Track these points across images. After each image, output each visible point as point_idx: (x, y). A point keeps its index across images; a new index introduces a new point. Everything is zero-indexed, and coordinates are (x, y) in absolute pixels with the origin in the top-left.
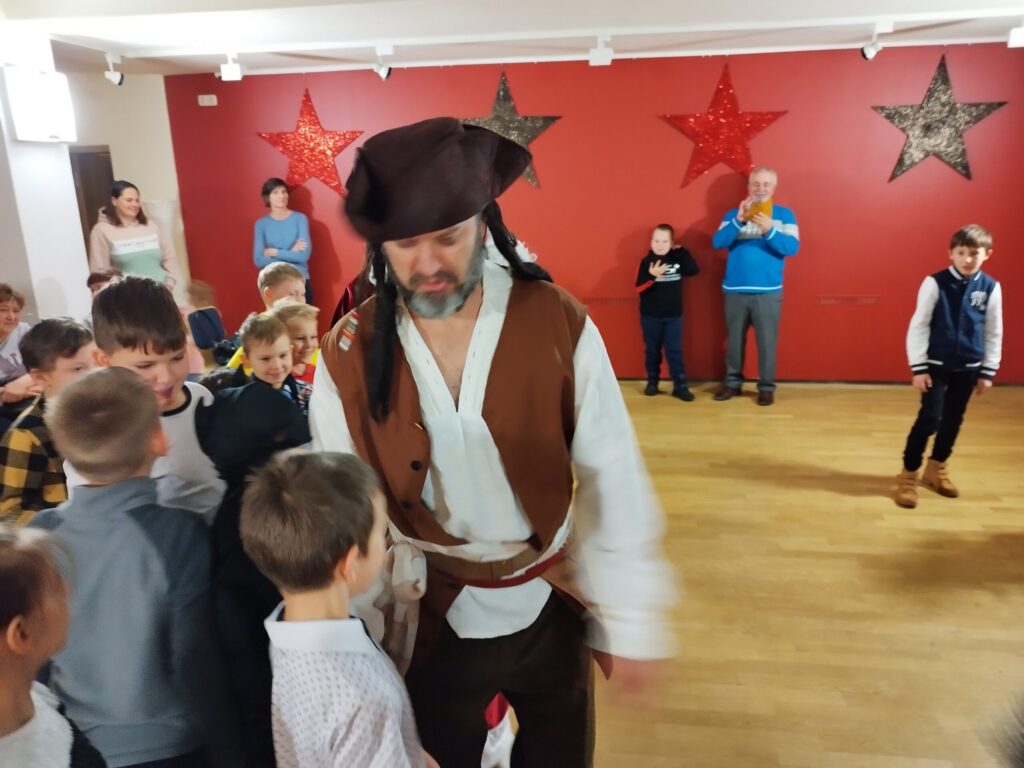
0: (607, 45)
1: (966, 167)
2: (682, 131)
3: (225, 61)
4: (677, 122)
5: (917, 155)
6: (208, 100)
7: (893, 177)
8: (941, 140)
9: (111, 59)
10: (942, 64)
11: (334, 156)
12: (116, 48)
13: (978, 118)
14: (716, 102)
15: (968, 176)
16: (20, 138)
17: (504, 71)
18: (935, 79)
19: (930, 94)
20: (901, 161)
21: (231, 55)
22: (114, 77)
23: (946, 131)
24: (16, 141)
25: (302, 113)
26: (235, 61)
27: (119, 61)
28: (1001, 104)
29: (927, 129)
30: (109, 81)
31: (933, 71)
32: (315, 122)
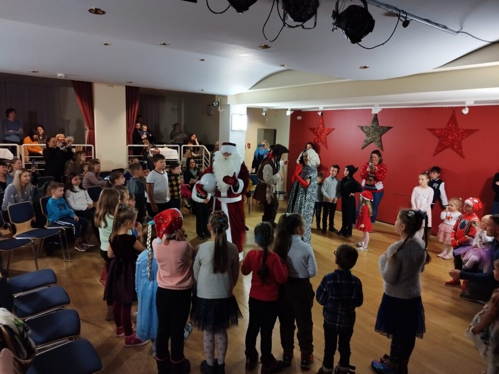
2: (434, 134)
3: (287, 110)
4: (433, 131)
6: (299, 118)
9: (264, 110)
11: (326, 136)
12: (265, 107)
24: (232, 130)
25: (320, 122)
30: (263, 115)
32: (323, 125)
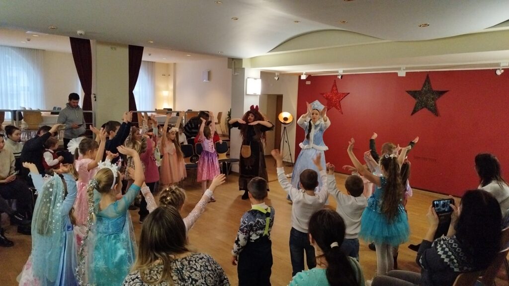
0: (404, 70)
3: (302, 74)
6: (308, 83)
9: (276, 74)
12: (277, 71)
16: (248, 93)
21: (304, 73)
22: (277, 78)
24: (246, 94)
25: (333, 87)
26: (305, 74)
27: (279, 74)
30: (275, 79)
32: (336, 90)
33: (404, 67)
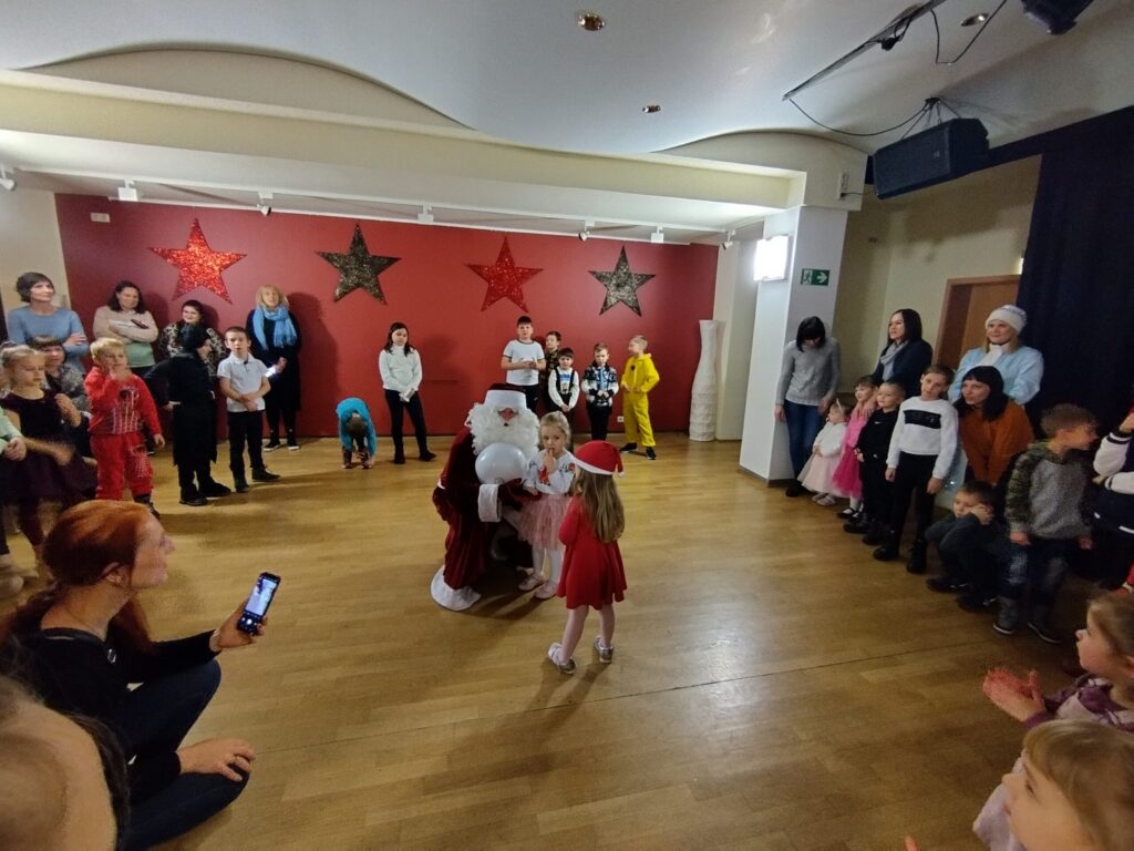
0: (429, 215)
1: (638, 309)
2: (481, 275)
4: (476, 269)
5: (613, 300)
7: (602, 312)
8: (624, 293)
9: (3, 168)
10: (623, 252)
11: (220, 271)
13: (642, 283)
14: (500, 259)
15: (640, 314)
17: (358, 223)
18: (620, 259)
19: (618, 267)
20: (605, 303)
21: (129, 180)
22: (9, 185)
23: (627, 288)
25: (192, 236)
26: (132, 186)
28: (653, 276)
29: (618, 286)
31: (618, 255)
32: (204, 244)
33: (427, 205)
